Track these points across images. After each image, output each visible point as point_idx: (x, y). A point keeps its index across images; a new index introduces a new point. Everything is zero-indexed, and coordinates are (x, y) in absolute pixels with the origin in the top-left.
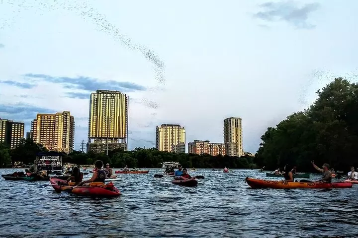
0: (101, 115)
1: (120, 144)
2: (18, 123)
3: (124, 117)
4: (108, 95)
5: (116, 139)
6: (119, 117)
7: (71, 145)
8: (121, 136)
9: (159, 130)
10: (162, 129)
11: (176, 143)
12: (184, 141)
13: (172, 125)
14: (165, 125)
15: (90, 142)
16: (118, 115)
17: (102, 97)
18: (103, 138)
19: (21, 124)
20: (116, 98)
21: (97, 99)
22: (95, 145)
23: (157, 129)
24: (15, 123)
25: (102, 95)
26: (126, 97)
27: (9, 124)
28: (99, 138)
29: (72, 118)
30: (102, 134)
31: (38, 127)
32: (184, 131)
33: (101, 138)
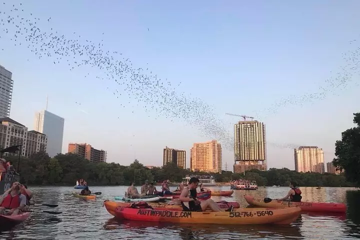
0: (243, 141)
1: (261, 166)
2: (181, 151)
3: (262, 143)
4: (248, 125)
5: (257, 161)
6: (258, 142)
7: (220, 167)
8: (261, 159)
9: (297, 152)
10: (299, 151)
11: (314, 163)
12: (322, 161)
13: (309, 147)
14: (303, 147)
15: (235, 164)
16: (257, 141)
17: (243, 127)
18: (246, 160)
19: (183, 151)
20: (254, 126)
21: (239, 128)
22: (240, 167)
23: (295, 151)
24: (179, 151)
25: (243, 125)
26: (263, 125)
27: (175, 153)
28: (242, 160)
29: (219, 146)
30: (245, 157)
31: (195, 153)
32: (321, 152)
33: (244, 161)
